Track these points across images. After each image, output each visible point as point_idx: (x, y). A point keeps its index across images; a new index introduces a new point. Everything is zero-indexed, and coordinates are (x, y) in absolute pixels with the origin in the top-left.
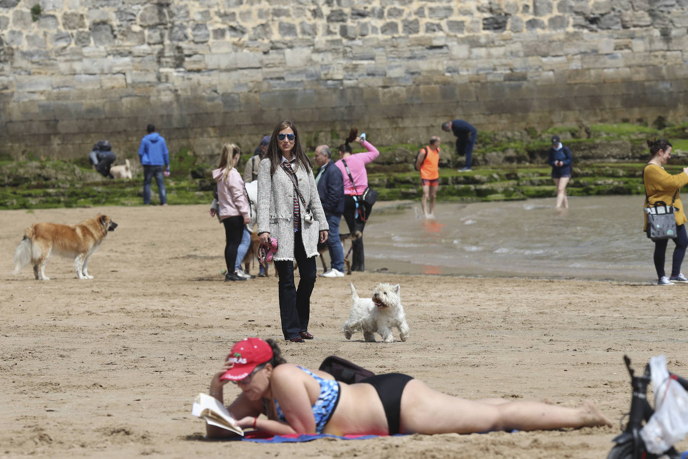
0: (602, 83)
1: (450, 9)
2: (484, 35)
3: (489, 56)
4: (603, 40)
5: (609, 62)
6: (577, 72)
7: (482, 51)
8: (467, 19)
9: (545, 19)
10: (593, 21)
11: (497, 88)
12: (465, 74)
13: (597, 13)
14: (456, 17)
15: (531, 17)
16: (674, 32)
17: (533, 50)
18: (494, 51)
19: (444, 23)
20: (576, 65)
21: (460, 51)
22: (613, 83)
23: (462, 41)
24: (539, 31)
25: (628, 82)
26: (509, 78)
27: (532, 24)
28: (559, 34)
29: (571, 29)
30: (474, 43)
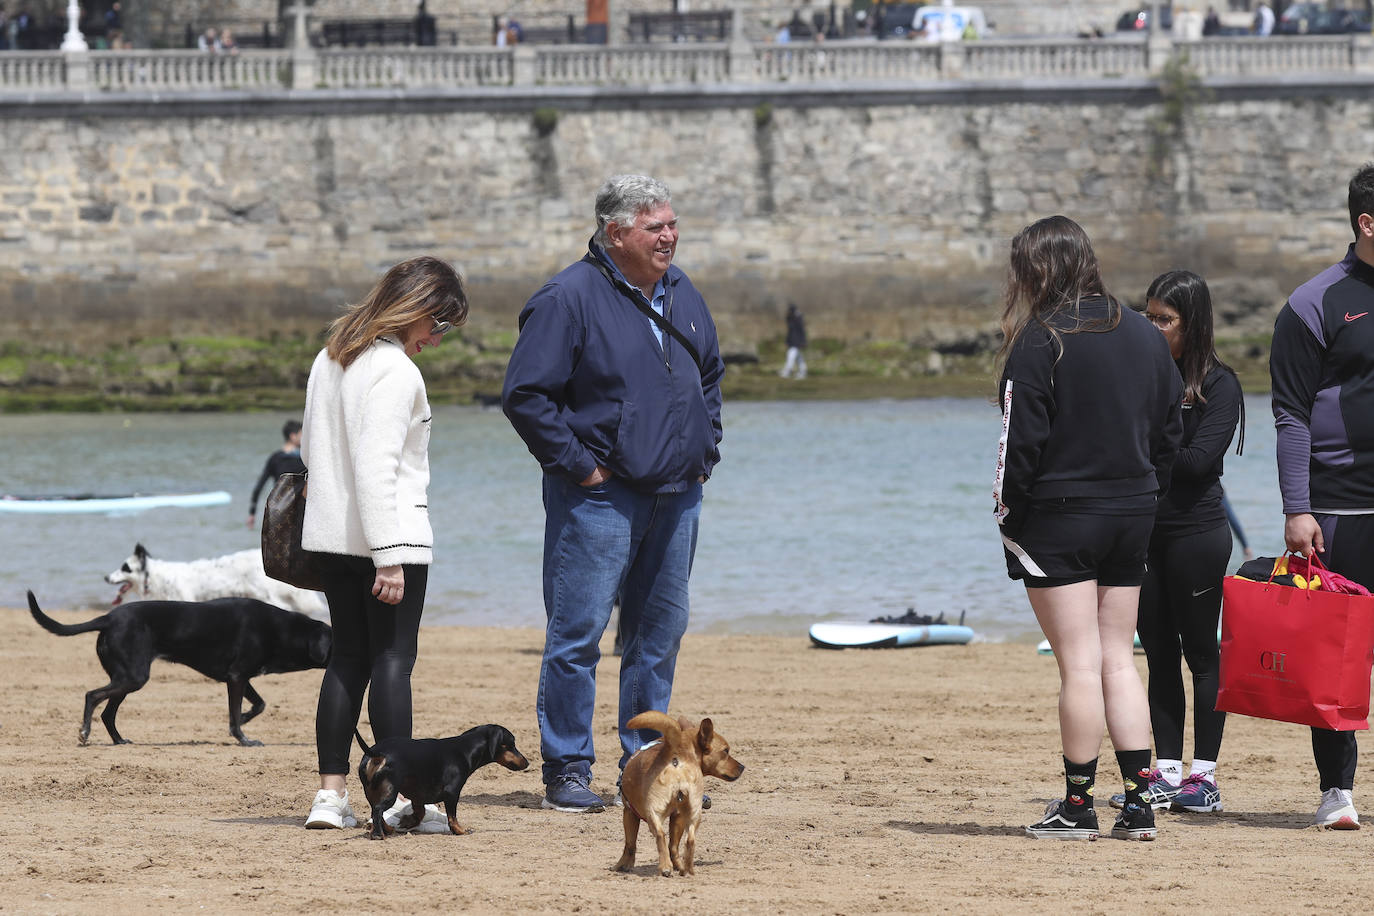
0: (244, 288)
1: (32, 197)
2: (79, 225)
3: (85, 252)
4: (250, 237)
5: (257, 262)
6: (210, 274)
7: (75, 246)
8: (56, 208)
9: (168, 209)
10: (240, 213)
11: (93, 290)
12: (48, 273)
13: (243, 204)
14: (40, 205)
15: (146, 206)
16: (352, 230)
17: (146, 246)
18: (93, 246)
19: (23, 212)
20: (209, 264)
21: (42, 244)
22: (260, 288)
23: (47, 234)
24: (158, 224)
25: (282, 288)
26: (111, 278)
27: (149, 215)
28: (186, 228)
29: (204, 222)
30: (63, 235)
